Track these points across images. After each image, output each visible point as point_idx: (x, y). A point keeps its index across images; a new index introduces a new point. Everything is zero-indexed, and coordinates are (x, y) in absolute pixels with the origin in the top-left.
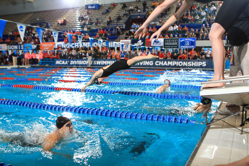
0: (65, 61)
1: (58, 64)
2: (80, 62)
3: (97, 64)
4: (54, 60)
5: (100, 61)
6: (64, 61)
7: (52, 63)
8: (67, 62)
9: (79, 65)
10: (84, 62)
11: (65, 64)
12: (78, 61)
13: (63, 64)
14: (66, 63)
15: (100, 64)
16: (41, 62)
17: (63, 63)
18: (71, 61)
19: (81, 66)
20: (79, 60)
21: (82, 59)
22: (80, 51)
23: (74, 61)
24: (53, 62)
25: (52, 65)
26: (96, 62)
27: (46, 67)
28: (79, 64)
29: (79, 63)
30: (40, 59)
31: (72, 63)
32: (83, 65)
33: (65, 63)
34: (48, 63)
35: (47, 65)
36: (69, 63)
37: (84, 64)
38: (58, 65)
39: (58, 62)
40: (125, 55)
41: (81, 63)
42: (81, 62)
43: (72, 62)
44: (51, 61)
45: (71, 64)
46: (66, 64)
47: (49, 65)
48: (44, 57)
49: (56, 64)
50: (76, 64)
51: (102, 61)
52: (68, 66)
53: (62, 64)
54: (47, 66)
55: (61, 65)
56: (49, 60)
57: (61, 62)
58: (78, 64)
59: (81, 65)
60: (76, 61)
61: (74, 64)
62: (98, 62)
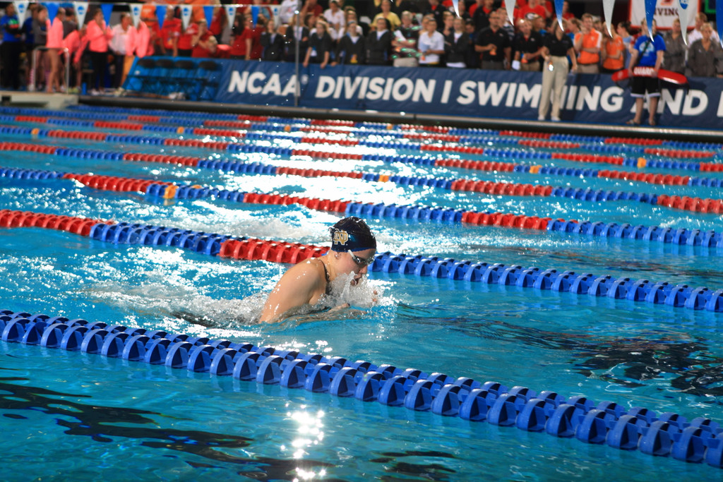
0: (281, 77)
1: (241, 89)
2: (373, 87)
3: (483, 101)
4: (218, 64)
5: (499, 87)
6: (275, 78)
7: (204, 83)
8: (293, 80)
9: (366, 104)
10: (403, 90)
11: (285, 93)
12: (366, 80)
13: (271, 94)
14: (292, 87)
15: (496, 102)
16: (138, 77)
17: (274, 86)
18: (324, 80)
19: (379, 110)
20: (371, 76)
21: (386, 69)
22: (380, 16)
23: (340, 79)
24: (211, 76)
25: (204, 95)
26: (476, 91)
27: (171, 108)
28: (370, 96)
29: (368, 90)
30: (135, 53)
31: (326, 87)
32: (392, 105)
33: (283, 86)
34: (182, 84)
35: (172, 96)
36: (308, 91)
37: (399, 97)
38: (238, 96)
39: (240, 82)
40: (660, 55)
41: (379, 90)
42: (383, 87)
43: (329, 86)
44: (200, 73)
45: (320, 94)
46: (290, 96)
47: (188, 98)
48: (157, 45)
49: (231, 89)
50: (349, 94)
51: (513, 86)
52: (304, 109)
53: (265, 91)
54: (176, 99)
55: (260, 99)
56: (190, 66)
57: (258, 83)
58: (362, 95)
59: (380, 105)
60: (353, 81)
61: (337, 96)
62: (487, 87)
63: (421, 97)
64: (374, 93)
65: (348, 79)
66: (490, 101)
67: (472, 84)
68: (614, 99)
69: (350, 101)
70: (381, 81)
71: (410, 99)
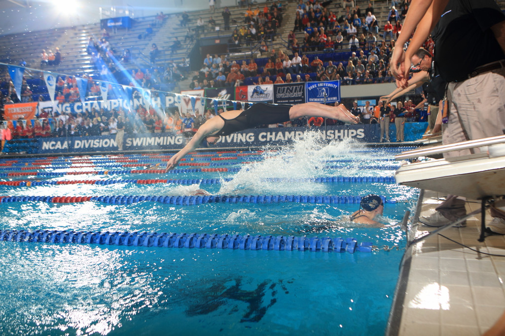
0: (61, 142)
1: (47, 148)
2: (95, 143)
3: (135, 144)
5: (140, 139)
6: (59, 143)
7: (33, 147)
8: (66, 143)
9: (93, 149)
10: (106, 143)
11: (63, 148)
12: (92, 141)
13: (58, 148)
14: (65, 145)
15: (139, 145)
16: (8, 147)
17: (59, 146)
18: (77, 142)
19: (101, 151)
22: (95, 119)
23: (83, 141)
24: (36, 144)
25: (33, 151)
26: (132, 141)
27: (21, 157)
28: (95, 147)
29: (94, 144)
30: (5, 139)
31: (78, 144)
32: (102, 149)
33: (62, 145)
34: (24, 148)
35: (21, 153)
36: (71, 146)
37: (105, 146)
38: (46, 151)
39: (46, 146)
40: (192, 124)
41: (98, 144)
42: (99, 143)
44: (31, 144)
45: (76, 147)
46: (65, 149)
47: (27, 153)
48: (15, 135)
49: (43, 148)
50: (87, 146)
51: (145, 138)
53: (56, 148)
54: (23, 154)
55: (54, 151)
56: (27, 142)
57: (53, 145)
58: (92, 146)
59: (98, 149)
60: (88, 142)
61: (82, 147)
62: (136, 140)
63: (113, 145)
64: (96, 145)
65: (86, 141)
66: (137, 144)
67: (131, 139)
68: (180, 140)
69: (87, 149)
70: (98, 141)
71: (109, 146)
